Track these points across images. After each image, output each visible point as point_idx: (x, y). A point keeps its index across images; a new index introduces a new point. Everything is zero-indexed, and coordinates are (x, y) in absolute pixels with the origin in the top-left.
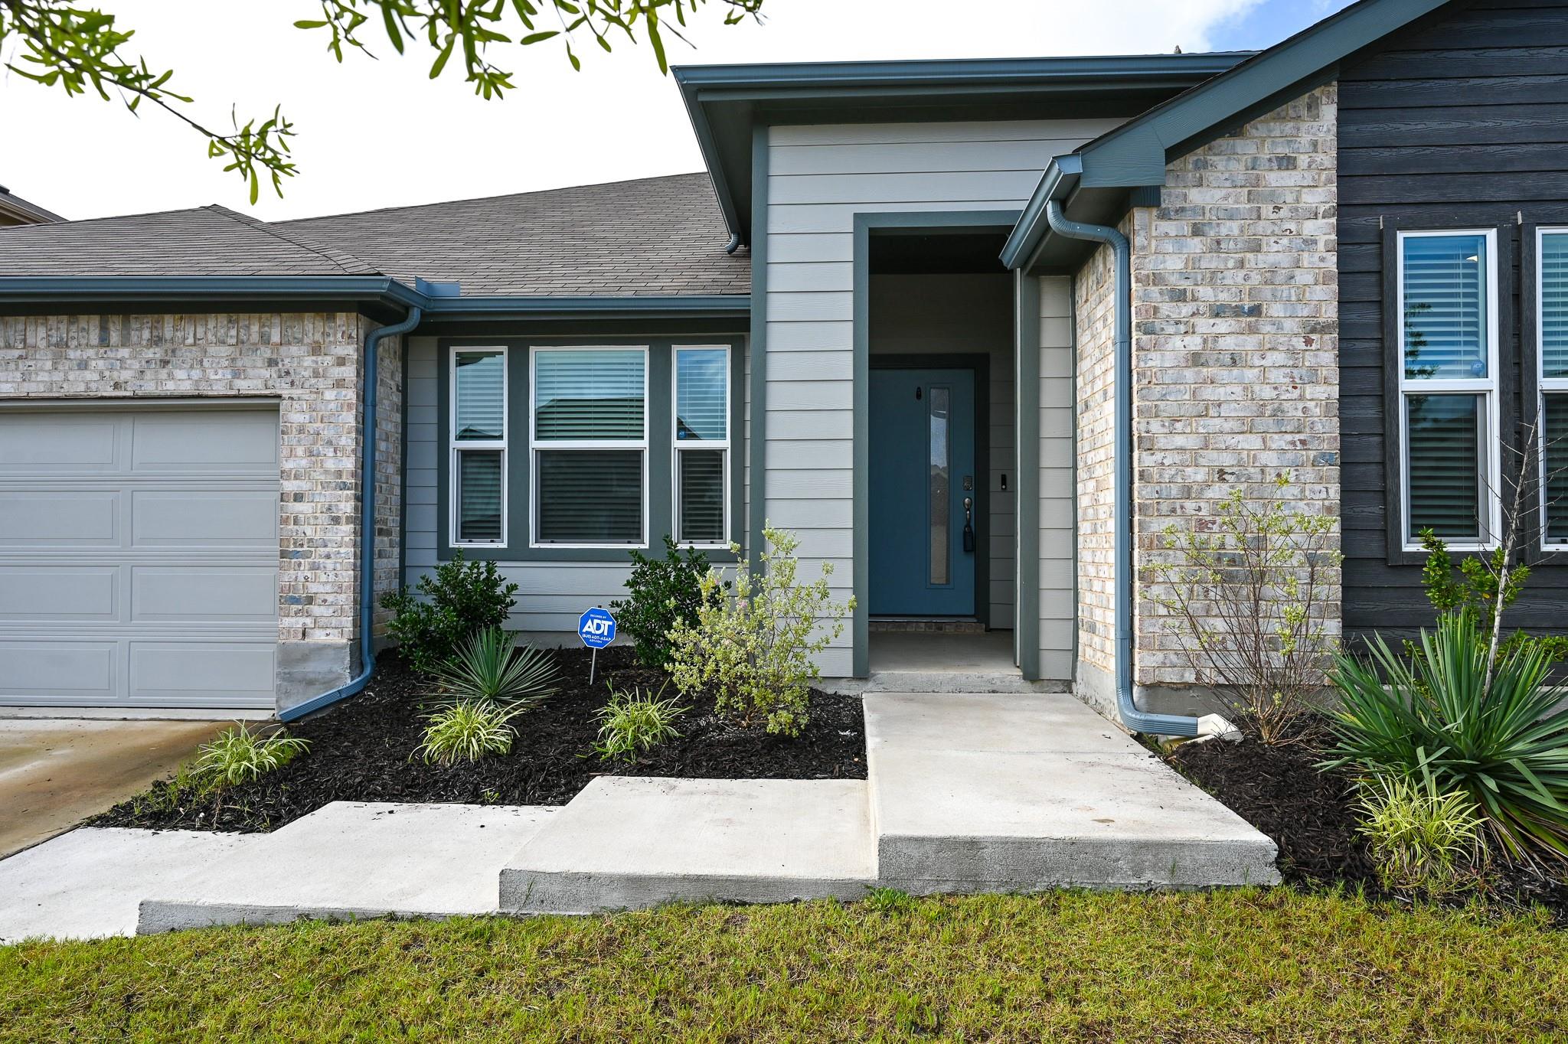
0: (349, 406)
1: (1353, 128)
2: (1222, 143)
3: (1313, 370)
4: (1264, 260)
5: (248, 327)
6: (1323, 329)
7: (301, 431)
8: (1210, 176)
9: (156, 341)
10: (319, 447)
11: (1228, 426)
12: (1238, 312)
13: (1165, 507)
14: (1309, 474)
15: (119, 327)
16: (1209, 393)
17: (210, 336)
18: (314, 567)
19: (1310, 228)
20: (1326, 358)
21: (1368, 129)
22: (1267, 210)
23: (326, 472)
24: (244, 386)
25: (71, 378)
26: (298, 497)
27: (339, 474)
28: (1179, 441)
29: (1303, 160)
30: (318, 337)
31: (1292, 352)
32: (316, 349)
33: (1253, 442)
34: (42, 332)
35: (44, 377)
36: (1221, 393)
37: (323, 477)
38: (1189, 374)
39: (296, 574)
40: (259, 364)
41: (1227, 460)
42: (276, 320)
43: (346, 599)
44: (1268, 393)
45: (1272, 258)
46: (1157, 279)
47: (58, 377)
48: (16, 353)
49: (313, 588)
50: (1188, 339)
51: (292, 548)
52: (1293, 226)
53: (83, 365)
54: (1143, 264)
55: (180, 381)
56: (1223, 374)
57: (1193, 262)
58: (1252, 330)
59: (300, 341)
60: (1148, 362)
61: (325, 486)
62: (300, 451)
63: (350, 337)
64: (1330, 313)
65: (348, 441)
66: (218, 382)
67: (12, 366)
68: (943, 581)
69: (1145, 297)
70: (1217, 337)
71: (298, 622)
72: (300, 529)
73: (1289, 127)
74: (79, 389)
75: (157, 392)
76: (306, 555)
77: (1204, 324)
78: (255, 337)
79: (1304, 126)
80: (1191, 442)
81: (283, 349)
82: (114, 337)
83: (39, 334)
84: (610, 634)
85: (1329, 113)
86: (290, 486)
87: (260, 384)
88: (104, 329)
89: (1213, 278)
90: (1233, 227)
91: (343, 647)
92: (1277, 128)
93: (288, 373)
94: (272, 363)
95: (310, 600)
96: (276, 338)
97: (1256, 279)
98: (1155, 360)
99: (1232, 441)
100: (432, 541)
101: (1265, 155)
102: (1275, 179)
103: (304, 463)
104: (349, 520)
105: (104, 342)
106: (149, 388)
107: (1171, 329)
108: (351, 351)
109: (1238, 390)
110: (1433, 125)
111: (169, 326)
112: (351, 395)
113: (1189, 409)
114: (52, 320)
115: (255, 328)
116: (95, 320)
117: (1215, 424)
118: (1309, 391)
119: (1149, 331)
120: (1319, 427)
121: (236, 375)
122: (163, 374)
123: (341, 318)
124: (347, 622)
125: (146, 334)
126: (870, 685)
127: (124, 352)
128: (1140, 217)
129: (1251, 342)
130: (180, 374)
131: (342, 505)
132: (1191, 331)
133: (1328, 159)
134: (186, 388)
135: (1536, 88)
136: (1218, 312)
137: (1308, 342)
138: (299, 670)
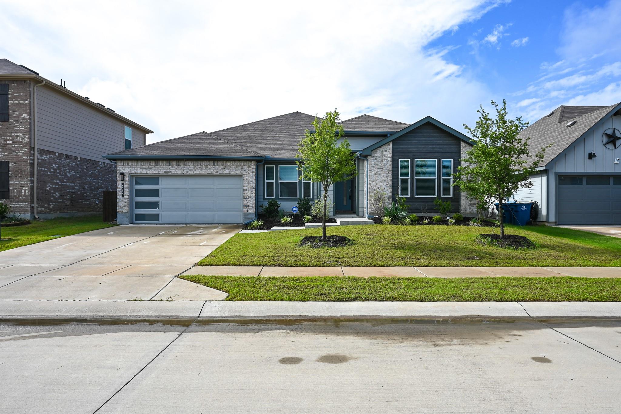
0: (254, 176)
1: (394, 146)
2: (379, 149)
3: (389, 176)
4: (383, 162)
5: (238, 163)
6: (390, 171)
7: (246, 179)
8: (377, 152)
9: (222, 165)
10: (249, 182)
11: (379, 182)
12: (380, 169)
13: (372, 192)
14: (388, 188)
15: (216, 163)
16: (377, 178)
17: (231, 164)
18: (249, 201)
19: (389, 159)
20: (390, 174)
21: (396, 147)
22: (384, 157)
23: (251, 186)
24: (237, 172)
25: (208, 171)
26: (246, 190)
27: (253, 186)
28: (373, 184)
29: (388, 151)
30: (249, 165)
31: (386, 174)
32: (249, 167)
33: (382, 184)
34: (203, 163)
35: (204, 170)
36: (378, 178)
37: (250, 187)
38: (375, 176)
39: (246, 202)
40: (240, 169)
41: (379, 186)
42: (242, 162)
43: (254, 206)
44: (384, 178)
45: (384, 162)
46: (371, 165)
47: (206, 170)
48: (199, 167)
49: (249, 204)
50: (375, 172)
51: (245, 198)
52: (387, 159)
53: (210, 169)
54: (370, 163)
55: (227, 171)
56: (379, 176)
57: (375, 163)
58: (382, 171)
59: (246, 165)
60: (370, 174)
61: (251, 188)
62: (246, 183)
63: (254, 165)
64: (391, 169)
65: (254, 181)
66: (233, 172)
67: (198, 169)
68: (346, 204)
69: (370, 167)
70: (378, 172)
71: (246, 209)
72: (247, 195)
73: (386, 147)
74: (210, 172)
75: (223, 173)
76: (248, 199)
77: (376, 170)
78: (239, 164)
79: (388, 147)
80: (375, 184)
81: (243, 166)
82: (216, 164)
83: (203, 164)
84: (297, 210)
85: (391, 145)
86: (245, 188)
87: (240, 172)
88: (214, 163)
89: (377, 165)
90: (380, 159)
91: (254, 213)
92: (385, 147)
93: (244, 170)
94: (242, 169)
95: (248, 206)
96: (242, 165)
97: (382, 165)
98: (371, 174)
99: (380, 184)
100: (262, 197)
101: (384, 150)
102: (385, 153)
103: (247, 184)
104: (254, 193)
105: (214, 165)
106: (222, 172)
107: (373, 171)
108: (254, 167)
109: (380, 178)
110: (403, 146)
111: (225, 162)
112: (255, 174)
113: (375, 180)
114: (205, 161)
115: (239, 163)
116: (212, 161)
117: (378, 182)
118: (388, 178)
119: (370, 171)
120: (389, 183)
121: (236, 171)
122: (224, 170)
123: (253, 162)
124: (254, 209)
125: (221, 164)
126: (336, 217)
127: (217, 167)
128: (369, 157)
129: (382, 172)
130: (226, 170)
131: (253, 191)
132: (375, 171)
133: (391, 151)
134: (228, 172)
135: (415, 142)
136: (378, 169)
137: (388, 172)
138: (247, 217)
